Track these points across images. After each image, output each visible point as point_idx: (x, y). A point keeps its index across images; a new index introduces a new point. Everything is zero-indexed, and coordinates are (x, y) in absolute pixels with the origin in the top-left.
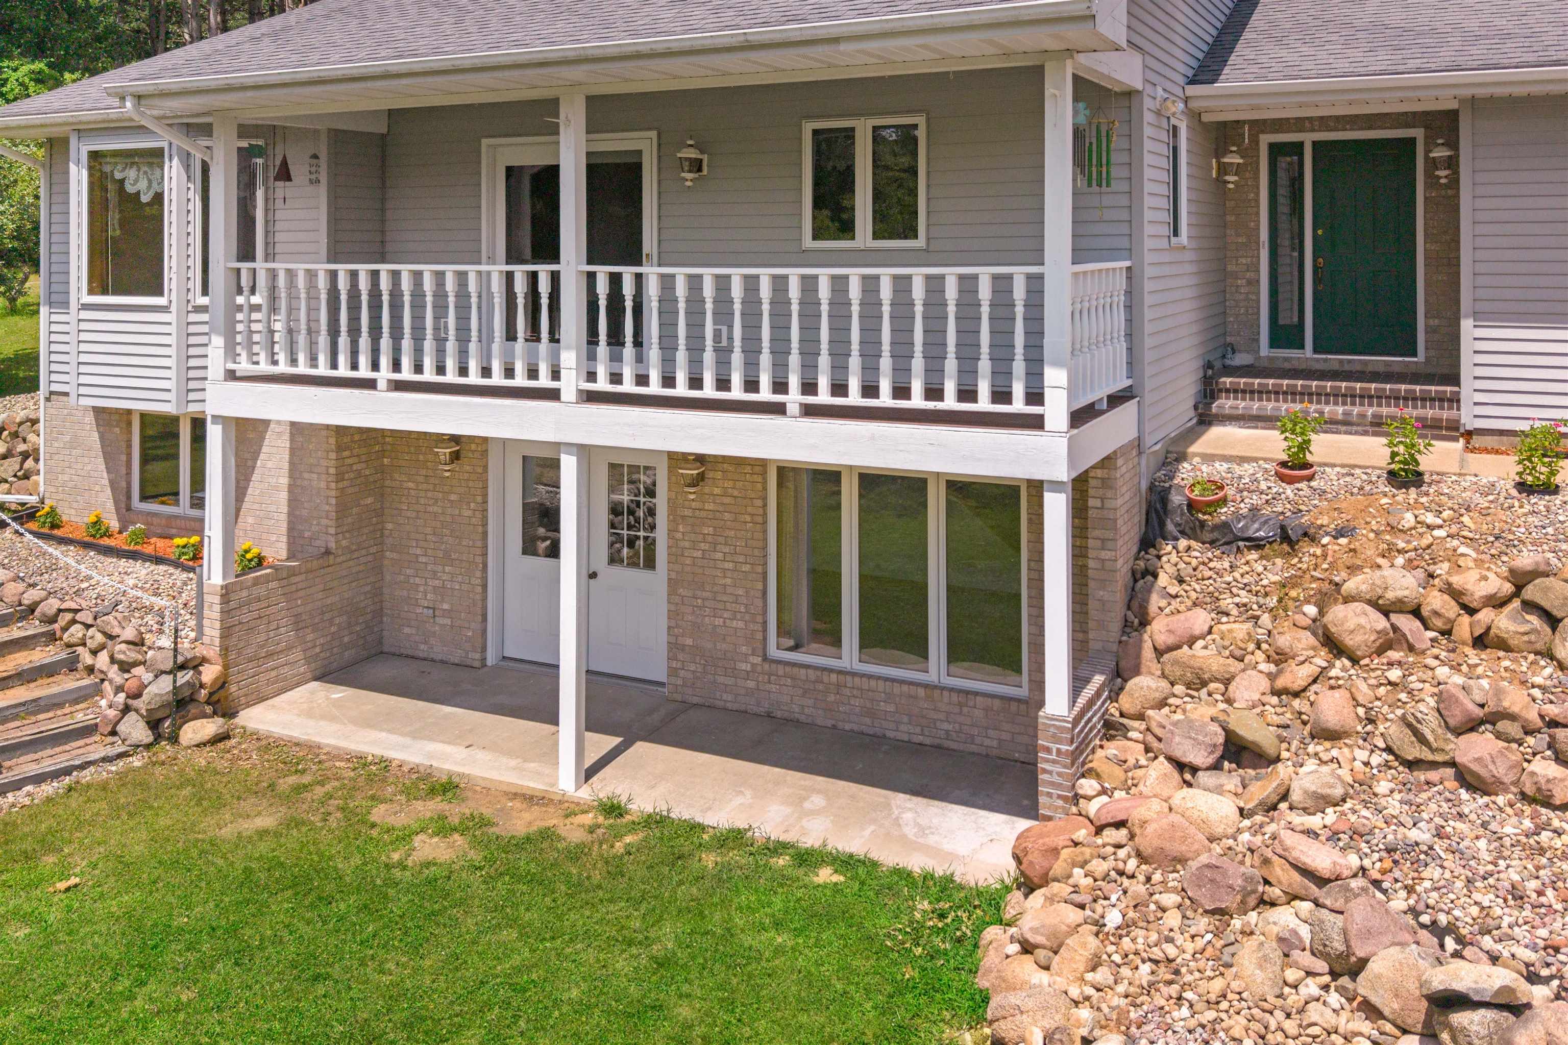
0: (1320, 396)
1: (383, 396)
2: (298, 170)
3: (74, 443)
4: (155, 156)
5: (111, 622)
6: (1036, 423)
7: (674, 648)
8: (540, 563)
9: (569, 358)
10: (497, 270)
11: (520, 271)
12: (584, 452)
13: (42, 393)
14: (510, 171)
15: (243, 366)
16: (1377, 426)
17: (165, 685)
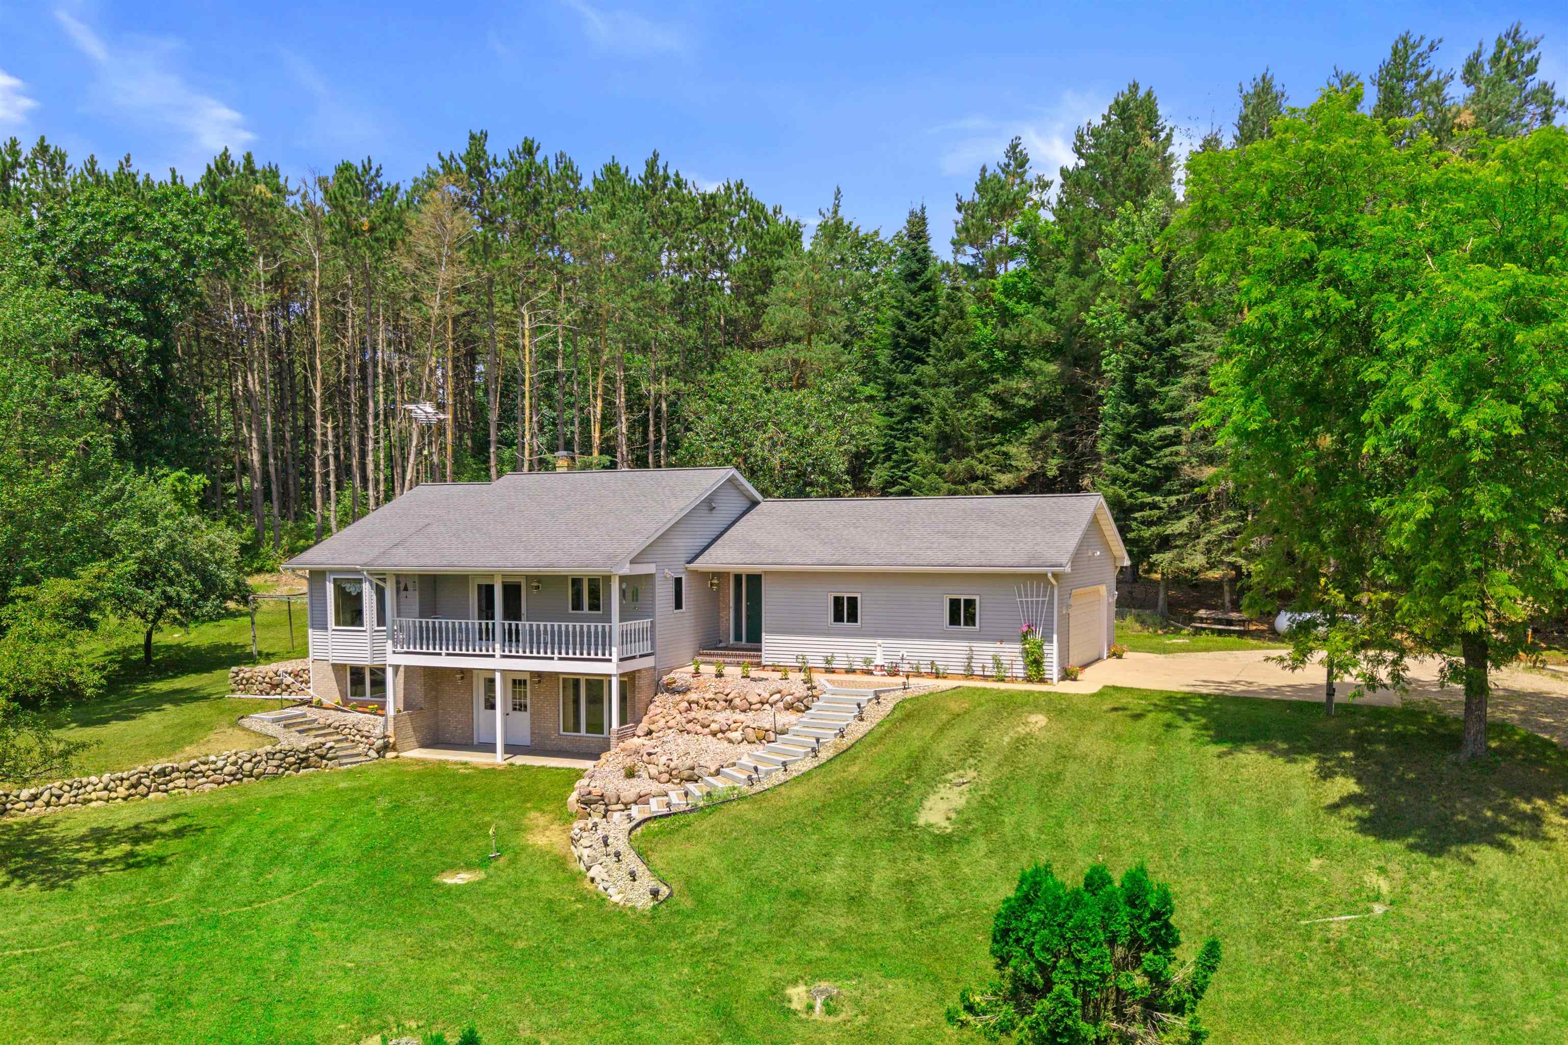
0: (728, 656)
1: (443, 657)
2: (410, 587)
3: (324, 677)
4: (360, 581)
5: (360, 727)
6: (610, 660)
7: (532, 733)
8: (490, 711)
9: (497, 646)
10: (477, 622)
11: (484, 622)
12: (503, 672)
13: (311, 659)
14: (480, 586)
15: (399, 649)
16: (738, 664)
17: (381, 742)
